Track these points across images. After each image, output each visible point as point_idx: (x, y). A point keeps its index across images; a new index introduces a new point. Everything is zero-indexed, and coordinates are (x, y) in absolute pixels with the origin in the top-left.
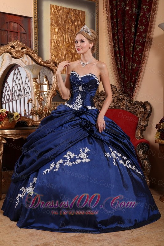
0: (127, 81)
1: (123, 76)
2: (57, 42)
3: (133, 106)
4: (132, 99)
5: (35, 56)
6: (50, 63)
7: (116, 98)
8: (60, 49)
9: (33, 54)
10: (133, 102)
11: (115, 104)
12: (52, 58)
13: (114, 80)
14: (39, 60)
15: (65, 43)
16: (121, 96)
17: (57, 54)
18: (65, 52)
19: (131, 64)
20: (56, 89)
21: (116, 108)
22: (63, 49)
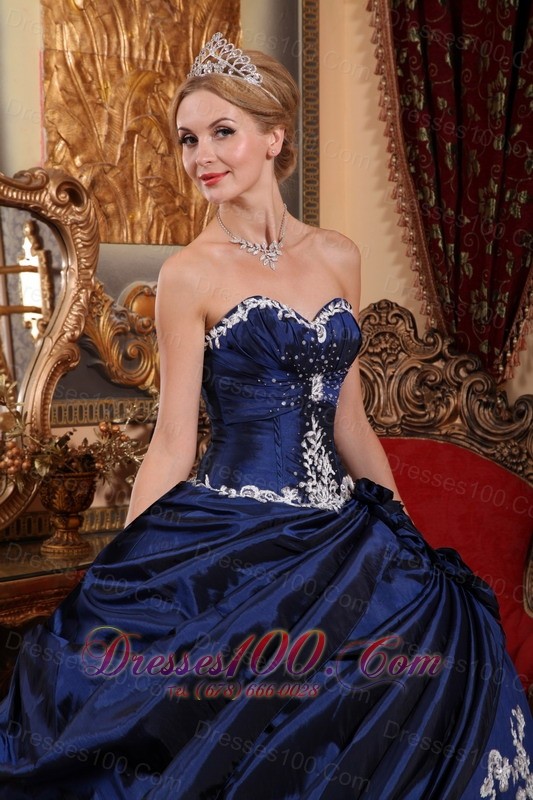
0: (475, 283)
1: (451, 253)
2: (78, 64)
3: (510, 421)
4: (504, 381)
6: (41, 188)
7: (412, 379)
8: (102, 105)
10: (505, 400)
11: (405, 409)
12: (52, 154)
13: (399, 268)
15: (125, 67)
16: (439, 364)
17: (83, 134)
18: (129, 123)
19: (495, 188)
20: (77, 333)
21: (412, 434)
22: (117, 105)
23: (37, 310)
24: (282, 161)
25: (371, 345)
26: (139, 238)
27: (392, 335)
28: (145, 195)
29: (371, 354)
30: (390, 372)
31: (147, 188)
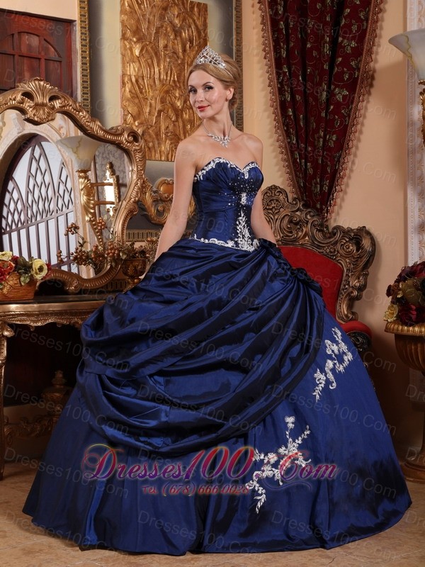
0: (314, 177)
1: (303, 164)
2: (137, 81)
3: (330, 238)
4: (327, 221)
5: (83, 116)
6: (121, 134)
7: (286, 220)
8: (147, 99)
9: (79, 112)
10: (328, 229)
11: (283, 233)
12: (125, 120)
13: (280, 173)
14: (95, 127)
15: (157, 82)
16: (298, 213)
17: (139, 111)
18: (159, 107)
19: (322, 134)
20: (137, 199)
21: (286, 244)
22: (154, 99)
23: (113, 203)
24: (232, 102)
25: (268, 205)
26: (163, 158)
27: (277, 200)
28: (166, 139)
29: (268, 209)
30: (276, 217)
31: (167, 136)
